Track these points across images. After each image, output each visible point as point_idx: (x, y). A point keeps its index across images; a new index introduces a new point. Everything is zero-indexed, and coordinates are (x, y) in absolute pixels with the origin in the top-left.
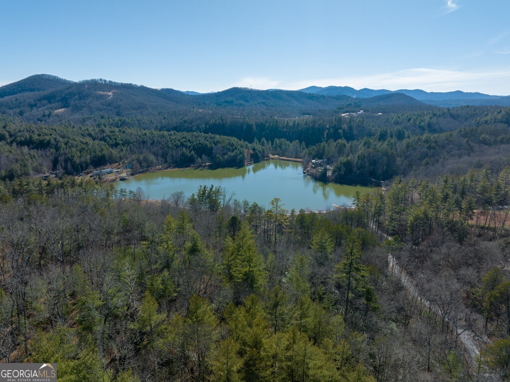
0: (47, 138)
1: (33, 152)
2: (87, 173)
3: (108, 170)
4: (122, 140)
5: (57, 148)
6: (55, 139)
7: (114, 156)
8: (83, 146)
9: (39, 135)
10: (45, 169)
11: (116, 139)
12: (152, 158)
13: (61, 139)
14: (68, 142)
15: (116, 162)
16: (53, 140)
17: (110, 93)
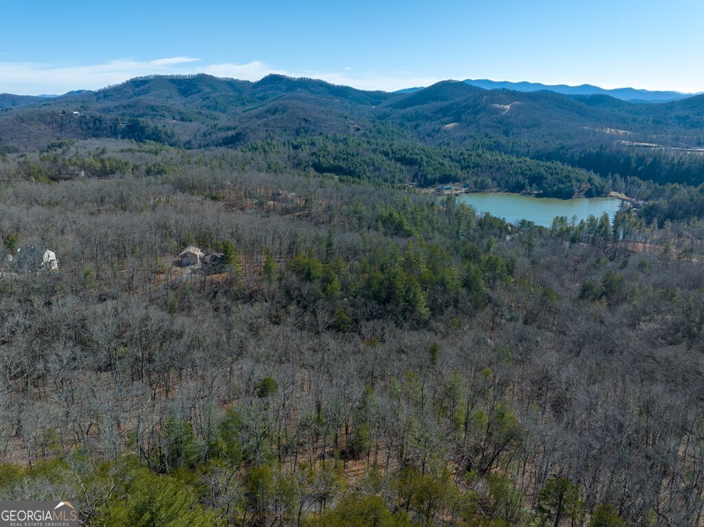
0: (416, 157)
1: (403, 167)
2: (434, 187)
3: (448, 187)
4: (474, 164)
5: (420, 165)
6: (421, 158)
7: (458, 176)
8: (439, 166)
9: (411, 154)
10: (407, 180)
11: (468, 162)
12: (489, 181)
13: (425, 159)
14: (429, 161)
15: (459, 181)
16: (419, 159)
17: (508, 106)
